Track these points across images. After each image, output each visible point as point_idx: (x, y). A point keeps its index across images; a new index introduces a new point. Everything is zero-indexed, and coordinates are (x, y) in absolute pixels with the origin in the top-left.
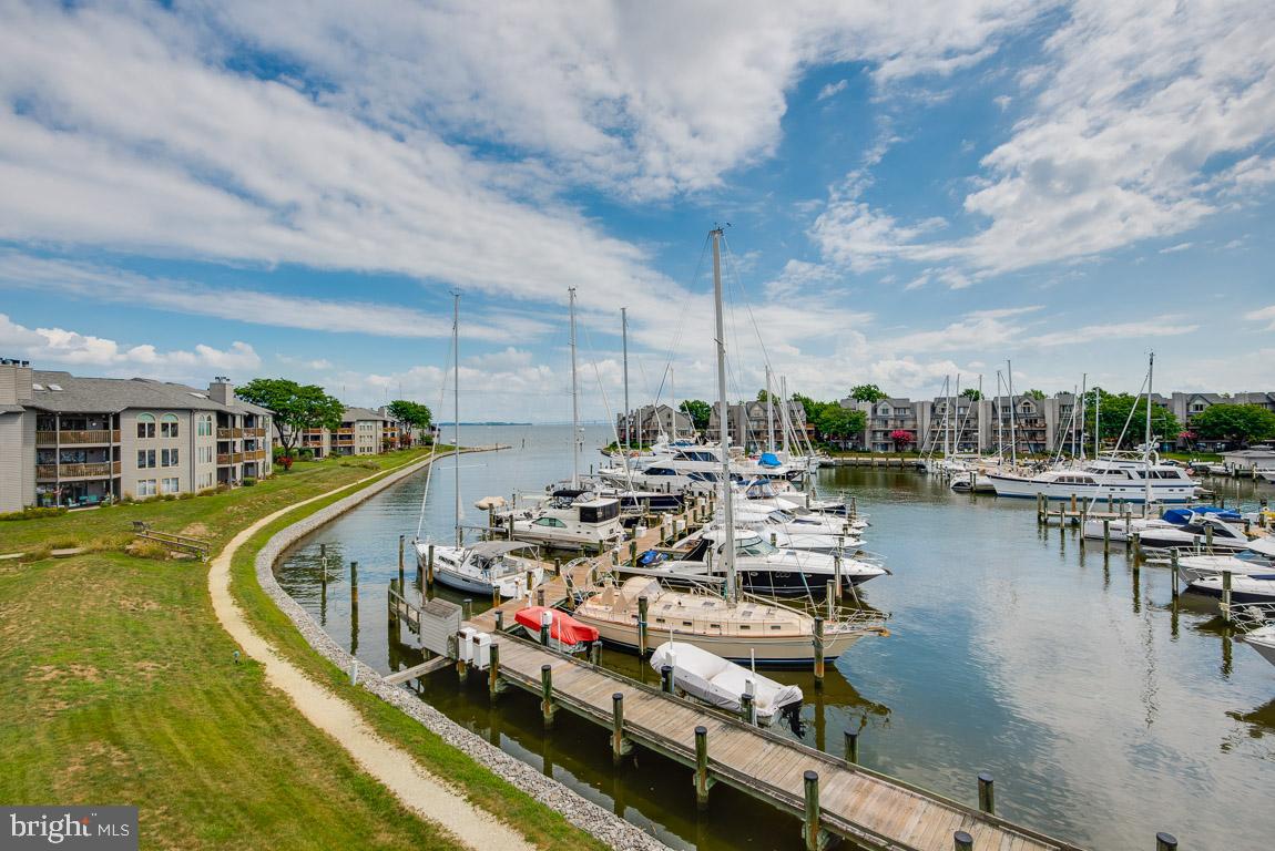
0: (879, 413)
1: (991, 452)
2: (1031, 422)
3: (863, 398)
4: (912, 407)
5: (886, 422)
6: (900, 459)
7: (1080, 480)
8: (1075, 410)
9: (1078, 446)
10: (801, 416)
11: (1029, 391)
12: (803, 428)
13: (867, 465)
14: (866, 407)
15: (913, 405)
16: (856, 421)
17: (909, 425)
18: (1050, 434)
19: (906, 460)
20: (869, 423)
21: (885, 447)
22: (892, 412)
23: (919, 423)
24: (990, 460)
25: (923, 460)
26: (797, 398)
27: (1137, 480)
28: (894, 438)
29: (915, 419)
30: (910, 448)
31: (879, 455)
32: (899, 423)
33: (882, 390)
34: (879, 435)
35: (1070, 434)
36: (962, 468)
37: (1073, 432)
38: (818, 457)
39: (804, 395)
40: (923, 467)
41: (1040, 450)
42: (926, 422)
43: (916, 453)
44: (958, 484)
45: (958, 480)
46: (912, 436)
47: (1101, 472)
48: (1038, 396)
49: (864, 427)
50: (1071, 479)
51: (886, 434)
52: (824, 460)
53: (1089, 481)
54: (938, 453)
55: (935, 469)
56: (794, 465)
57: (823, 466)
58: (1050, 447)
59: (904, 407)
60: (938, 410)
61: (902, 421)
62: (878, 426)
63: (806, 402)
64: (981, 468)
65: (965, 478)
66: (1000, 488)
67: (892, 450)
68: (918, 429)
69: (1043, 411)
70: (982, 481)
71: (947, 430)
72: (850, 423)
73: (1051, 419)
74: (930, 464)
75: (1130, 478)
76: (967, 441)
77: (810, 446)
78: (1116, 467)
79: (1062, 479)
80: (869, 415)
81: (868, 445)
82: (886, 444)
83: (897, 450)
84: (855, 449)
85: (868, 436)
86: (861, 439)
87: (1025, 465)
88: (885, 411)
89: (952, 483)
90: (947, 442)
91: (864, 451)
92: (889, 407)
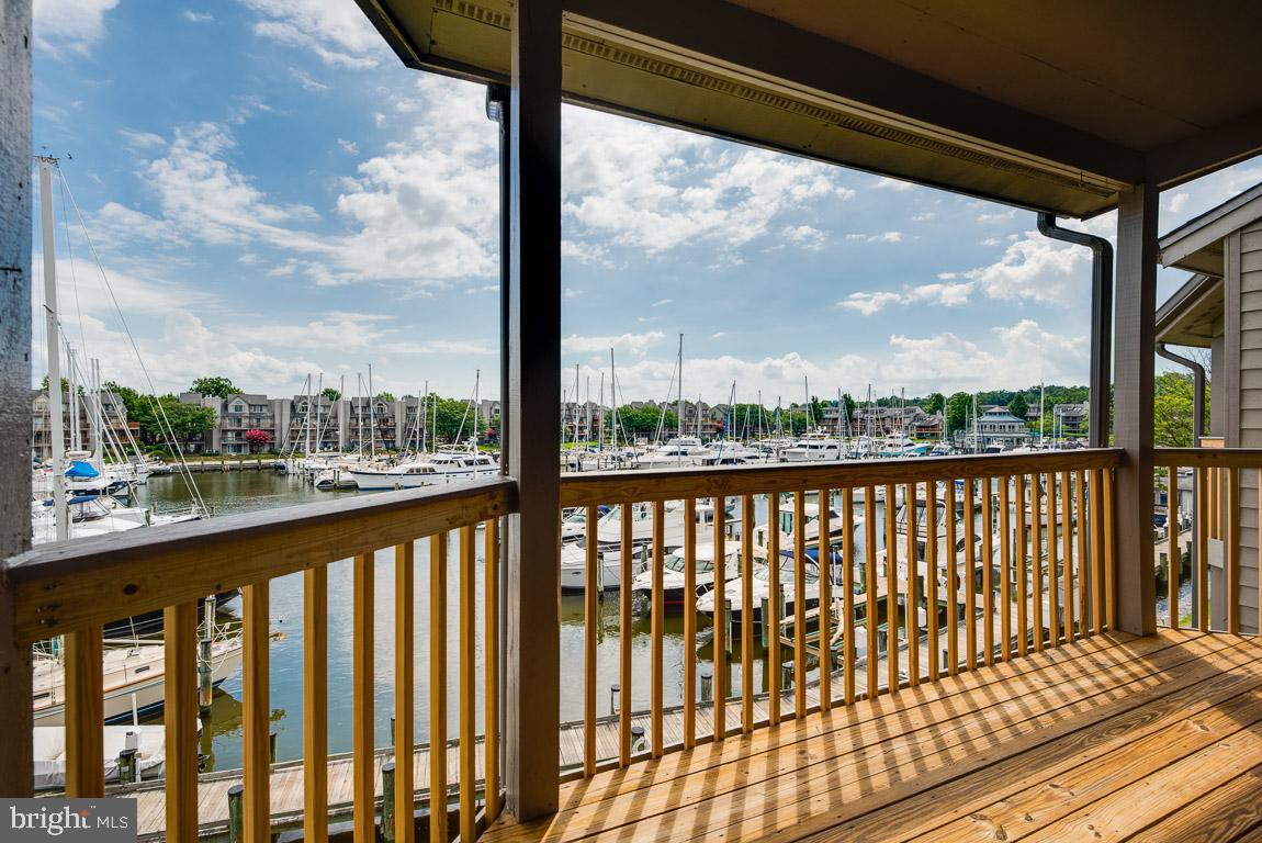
0: (231, 410)
1: (350, 449)
2: (385, 421)
3: (209, 392)
4: (269, 404)
5: (239, 421)
6: (256, 461)
7: (425, 470)
8: (419, 412)
9: (421, 441)
10: (120, 410)
11: (382, 393)
12: (125, 426)
13: (214, 469)
14: (214, 403)
15: (271, 402)
16: (201, 419)
17: (265, 424)
18: (398, 432)
19: (263, 461)
20: (218, 421)
21: (238, 448)
22: (246, 410)
23: (277, 421)
24: (352, 457)
25: (283, 460)
26: (114, 389)
27: (465, 468)
28: (248, 438)
29: (273, 417)
30: (267, 448)
31: (232, 459)
32: (255, 421)
33: (235, 385)
34: (230, 434)
35: (415, 432)
36: (323, 466)
37: (417, 430)
38: (146, 464)
39: (122, 384)
40: (283, 468)
41: (391, 447)
42: (284, 421)
43: (274, 453)
44: (323, 483)
45: (323, 478)
46: (270, 436)
47: (440, 462)
48: (389, 398)
49: (212, 426)
50: (418, 470)
51: (239, 434)
52: (156, 467)
53: (432, 470)
54: (298, 452)
55: (296, 469)
56: (114, 475)
57: (156, 474)
58: (398, 444)
59: (260, 404)
60: (298, 410)
61: (258, 420)
62: (228, 424)
63: (127, 396)
64: (345, 465)
65: (329, 476)
66: (362, 482)
67: (245, 451)
68: (277, 428)
69: (393, 412)
70: (345, 477)
71: (308, 429)
72: (193, 422)
73: (400, 420)
74: (291, 465)
75: (460, 466)
76: (329, 440)
77: (136, 449)
78: (449, 458)
79: (412, 470)
80: (218, 412)
81: (216, 447)
82: (240, 446)
83: (252, 451)
84: (199, 451)
85: (216, 436)
86: (207, 439)
87: (380, 461)
88: (238, 408)
89: (316, 482)
90: (308, 441)
91: (211, 455)
92: (243, 404)
